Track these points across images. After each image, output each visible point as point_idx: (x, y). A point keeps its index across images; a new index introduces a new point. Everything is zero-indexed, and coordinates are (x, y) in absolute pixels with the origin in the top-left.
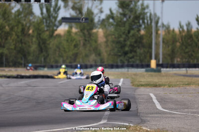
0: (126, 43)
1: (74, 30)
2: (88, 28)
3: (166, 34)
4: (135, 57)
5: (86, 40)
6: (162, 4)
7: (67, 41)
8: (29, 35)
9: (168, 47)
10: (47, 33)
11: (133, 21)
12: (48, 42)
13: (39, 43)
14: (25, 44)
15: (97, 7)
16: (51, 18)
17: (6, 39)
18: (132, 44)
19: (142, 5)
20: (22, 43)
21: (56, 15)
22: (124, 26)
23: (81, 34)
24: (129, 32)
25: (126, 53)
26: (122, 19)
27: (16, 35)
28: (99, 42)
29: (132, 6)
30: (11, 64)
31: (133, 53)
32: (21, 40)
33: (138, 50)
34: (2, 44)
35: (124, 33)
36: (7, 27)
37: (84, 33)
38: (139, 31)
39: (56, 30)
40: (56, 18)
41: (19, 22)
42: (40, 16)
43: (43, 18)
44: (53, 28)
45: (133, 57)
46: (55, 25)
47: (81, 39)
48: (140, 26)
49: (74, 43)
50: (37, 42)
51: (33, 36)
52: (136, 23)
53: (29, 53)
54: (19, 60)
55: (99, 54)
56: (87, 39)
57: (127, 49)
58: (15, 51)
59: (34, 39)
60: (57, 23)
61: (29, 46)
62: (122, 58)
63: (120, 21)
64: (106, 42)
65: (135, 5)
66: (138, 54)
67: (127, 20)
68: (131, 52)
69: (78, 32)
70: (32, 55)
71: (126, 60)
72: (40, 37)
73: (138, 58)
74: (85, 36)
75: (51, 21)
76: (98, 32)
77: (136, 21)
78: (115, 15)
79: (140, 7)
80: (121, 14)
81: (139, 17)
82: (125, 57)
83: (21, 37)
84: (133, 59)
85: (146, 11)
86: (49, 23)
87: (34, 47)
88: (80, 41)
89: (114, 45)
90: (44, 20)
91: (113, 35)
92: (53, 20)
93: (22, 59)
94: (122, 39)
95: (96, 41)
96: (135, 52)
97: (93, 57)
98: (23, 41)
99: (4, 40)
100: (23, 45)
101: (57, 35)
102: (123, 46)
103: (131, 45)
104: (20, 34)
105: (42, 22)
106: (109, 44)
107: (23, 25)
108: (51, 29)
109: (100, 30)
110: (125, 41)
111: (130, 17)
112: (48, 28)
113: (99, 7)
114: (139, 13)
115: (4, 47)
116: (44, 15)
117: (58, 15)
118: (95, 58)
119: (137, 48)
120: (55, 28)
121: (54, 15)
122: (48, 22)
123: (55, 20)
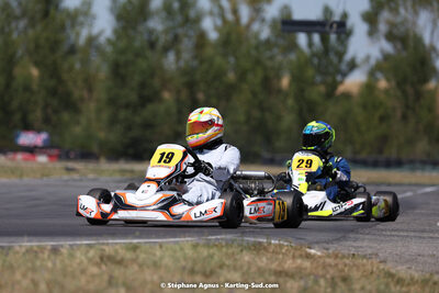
1: (383, 84)
2: (415, 79)
5: (407, 107)
7: (365, 107)
8: (279, 91)
10: (322, 89)
12: (320, 109)
14: (271, 111)
16: (331, 55)
17: (228, 99)
20: (263, 110)
21: (342, 49)
23: (399, 93)
32: (261, 103)
36: (231, 74)
37: (404, 92)
39: (341, 82)
40: (341, 55)
41: (258, 62)
42: (306, 49)
43: (314, 55)
44: (334, 77)
46: (339, 71)
47: (397, 104)
49: (381, 112)
50: (296, 107)
51: (286, 95)
53: (278, 134)
56: (410, 104)
58: (245, 128)
59: (290, 102)
60: (344, 67)
61: (279, 118)
69: (392, 88)
70: (283, 137)
72: (303, 97)
74: (406, 98)
76: (436, 88)
83: (260, 96)
86: (326, 66)
87: (288, 120)
88: (394, 108)
90: (316, 61)
92: (334, 58)
95: (431, 109)
98: (265, 105)
100: (267, 114)
101: (342, 94)
104: (258, 89)
105: (308, 62)
107: (265, 69)
108: (329, 79)
112: (324, 78)
116: (315, 48)
117: (346, 47)
120: (339, 78)
121: (338, 47)
122: (324, 62)
123: (340, 60)
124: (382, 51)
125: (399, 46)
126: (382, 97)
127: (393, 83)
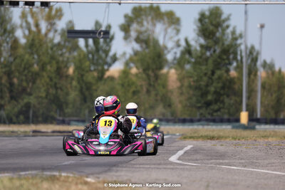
0: (209, 88)
1: (134, 70)
2: (154, 67)
3: (268, 77)
4: (222, 110)
5: (150, 85)
6: (261, 31)
7: (123, 85)
8: (67, 76)
9: (272, 95)
10: (95, 74)
11: (220, 57)
12: (94, 87)
13: (82, 88)
14: (61, 89)
15: (171, 38)
16: (101, 52)
17: (34, 83)
18: (218, 90)
19: (233, 33)
20: (56, 88)
21: (108, 48)
22: (207, 65)
23: (144, 76)
24: (213, 73)
25: (208, 104)
26: (203, 54)
27: (48, 77)
28: (170, 88)
29: (218, 35)
30: (40, 119)
31: (218, 104)
32: (56, 84)
33: (226, 100)
34: (29, 90)
35: (206, 74)
36: (35, 66)
37: (148, 75)
38: (228, 71)
39: (108, 70)
40: (107, 52)
41: (53, 58)
42: (84, 49)
43: (89, 52)
44: (103, 66)
45: (218, 110)
46: (106, 63)
47: (143, 83)
48: (230, 64)
49: (133, 89)
50: (78, 86)
51: (72, 79)
52: (224, 60)
53: (67, 104)
54: (52, 113)
55: (169, 105)
56: (152, 83)
57: (210, 97)
58: (46, 101)
59: (74, 83)
60: (109, 60)
61: (67, 94)
62: (203, 111)
63: (200, 57)
64: (180, 88)
65: (223, 34)
66: (226, 105)
67: (211, 55)
68: (216, 103)
69: (140, 73)
70: (71, 106)
71: (209, 114)
72: (83, 80)
73: (226, 111)
74: (149, 79)
75: (100, 57)
76: (168, 73)
77: (225, 57)
78: (193, 49)
79: (230, 36)
80: (202, 46)
81: (228, 51)
82: (207, 109)
83: (54, 80)
84: (219, 113)
85: (239, 42)
86: (97, 60)
87: (73, 95)
88: (141, 86)
89: (191, 92)
90: (90, 56)
91: (191, 77)
92: (103, 55)
93: (56, 112)
94: (203, 83)
95: (164, 86)
96: (223, 102)
97: (160, 109)
98: (58, 86)
99: (30, 85)
100: (59, 91)
101: (108, 77)
102: (204, 94)
103: (215, 92)
104: (53, 75)
105: (86, 56)
106: (184, 90)
107: (58, 62)
108: (100, 68)
109: (173, 71)
110: (207, 86)
111: (215, 51)
112: (96, 67)
113: (176, 39)
114: (228, 46)
115: (30, 94)
116: (90, 48)
117: (110, 47)
118: (164, 111)
119: (225, 96)
120: (106, 67)
121: (105, 47)
122: (96, 57)
123: (107, 55)
124: (133, 49)
125: (144, 46)
126: (134, 79)
127: (141, 70)
